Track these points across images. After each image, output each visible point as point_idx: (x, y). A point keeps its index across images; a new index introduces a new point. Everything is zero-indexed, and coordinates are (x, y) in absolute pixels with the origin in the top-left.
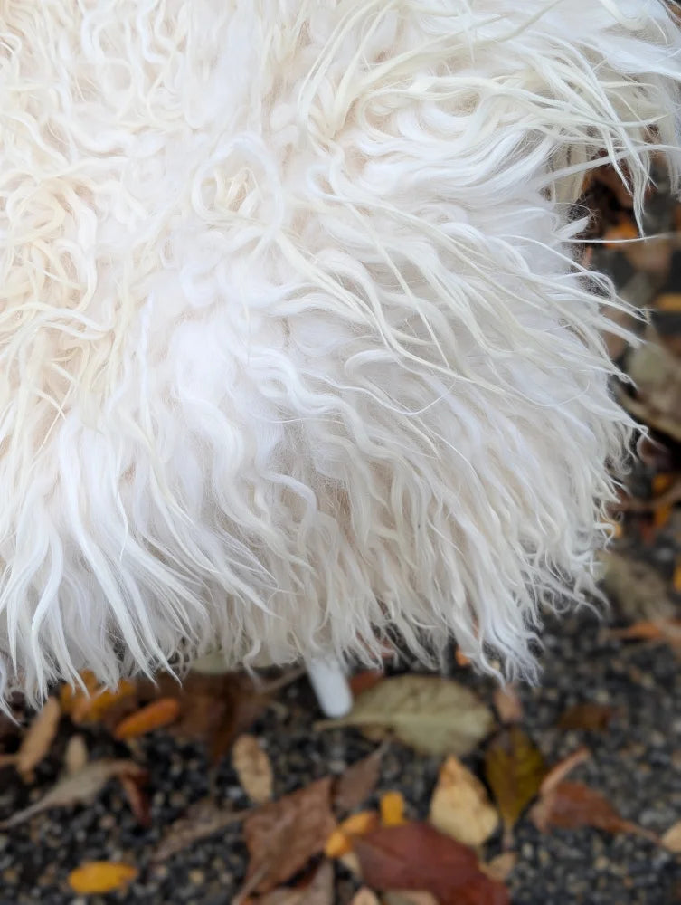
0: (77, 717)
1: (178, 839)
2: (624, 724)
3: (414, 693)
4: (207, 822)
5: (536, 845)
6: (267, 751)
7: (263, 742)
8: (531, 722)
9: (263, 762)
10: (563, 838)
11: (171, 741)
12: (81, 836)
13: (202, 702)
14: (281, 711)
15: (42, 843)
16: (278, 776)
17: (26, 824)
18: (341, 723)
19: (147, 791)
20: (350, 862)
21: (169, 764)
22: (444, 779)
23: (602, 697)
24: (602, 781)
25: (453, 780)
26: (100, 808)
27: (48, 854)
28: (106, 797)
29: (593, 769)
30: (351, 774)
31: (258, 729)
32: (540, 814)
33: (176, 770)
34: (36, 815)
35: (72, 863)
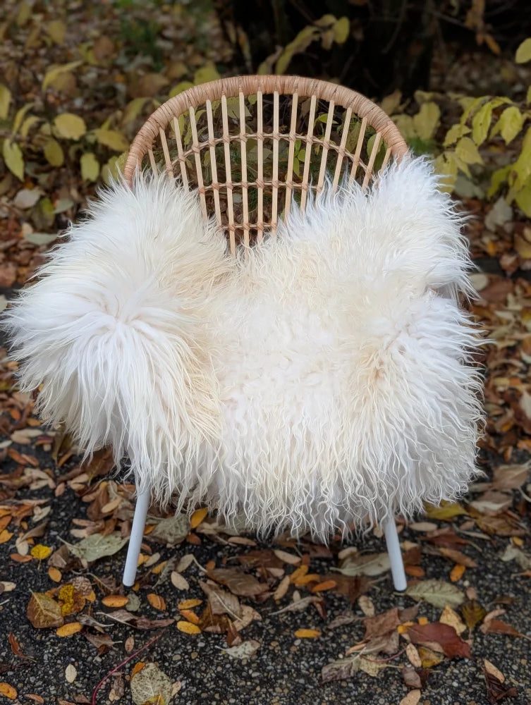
0: (297, 585)
1: (338, 622)
2: (521, 604)
3: (433, 587)
4: (348, 618)
5: (482, 638)
6: (372, 601)
7: (370, 599)
8: (482, 601)
9: (371, 604)
10: (494, 637)
11: (334, 595)
12: (299, 621)
13: (346, 584)
14: (378, 589)
15: (284, 622)
16: (376, 608)
17: (278, 616)
18: (402, 594)
19: (325, 610)
20: (406, 637)
21: (333, 602)
22: (444, 612)
23: (512, 595)
24: (511, 621)
25: (448, 613)
26: (305, 613)
27: (287, 626)
28: (308, 610)
29: (507, 617)
30: (407, 610)
31: (368, 594)
32: (484, 628)
33: (336, 604)
34: (282, 614)
35: (296, 628)
